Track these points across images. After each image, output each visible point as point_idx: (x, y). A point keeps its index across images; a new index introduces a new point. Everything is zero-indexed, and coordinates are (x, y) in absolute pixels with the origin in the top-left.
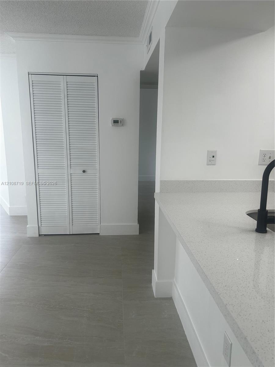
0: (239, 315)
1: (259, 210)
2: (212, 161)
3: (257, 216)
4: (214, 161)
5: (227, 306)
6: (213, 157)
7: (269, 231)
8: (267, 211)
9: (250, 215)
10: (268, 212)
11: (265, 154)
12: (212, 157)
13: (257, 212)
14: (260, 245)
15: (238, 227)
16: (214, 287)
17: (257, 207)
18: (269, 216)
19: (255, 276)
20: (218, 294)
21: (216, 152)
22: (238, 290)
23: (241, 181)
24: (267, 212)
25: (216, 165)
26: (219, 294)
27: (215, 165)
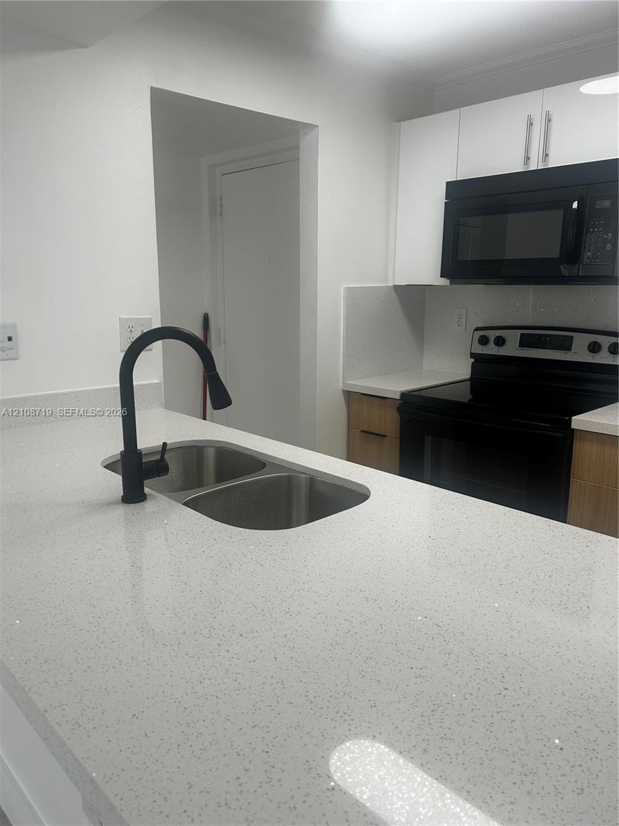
0: (76, 727)
1: (123, 453)
2: (9, 349)
3: (120, 467)
4: (12, 349)
5: (46, 714)
6: (10, 339)
7: (150, 495)
8: (141, 452)
9: (110, 466)
10: (143, 453)
11: (131, 327)
12: (7, 339)
13: (119, 457)
14: (130, 532)
15: (83, 502)
16: (14, 676)
17: (118, 446)
18: (145, 463)
19: (118, 610)
20: (24, 690)
21: (14, 326)
22: (76, 661)
23: (87, 391)
24: (139, 454)
25: (20, 360)
26: (27, 689)
27: (18, 359)
